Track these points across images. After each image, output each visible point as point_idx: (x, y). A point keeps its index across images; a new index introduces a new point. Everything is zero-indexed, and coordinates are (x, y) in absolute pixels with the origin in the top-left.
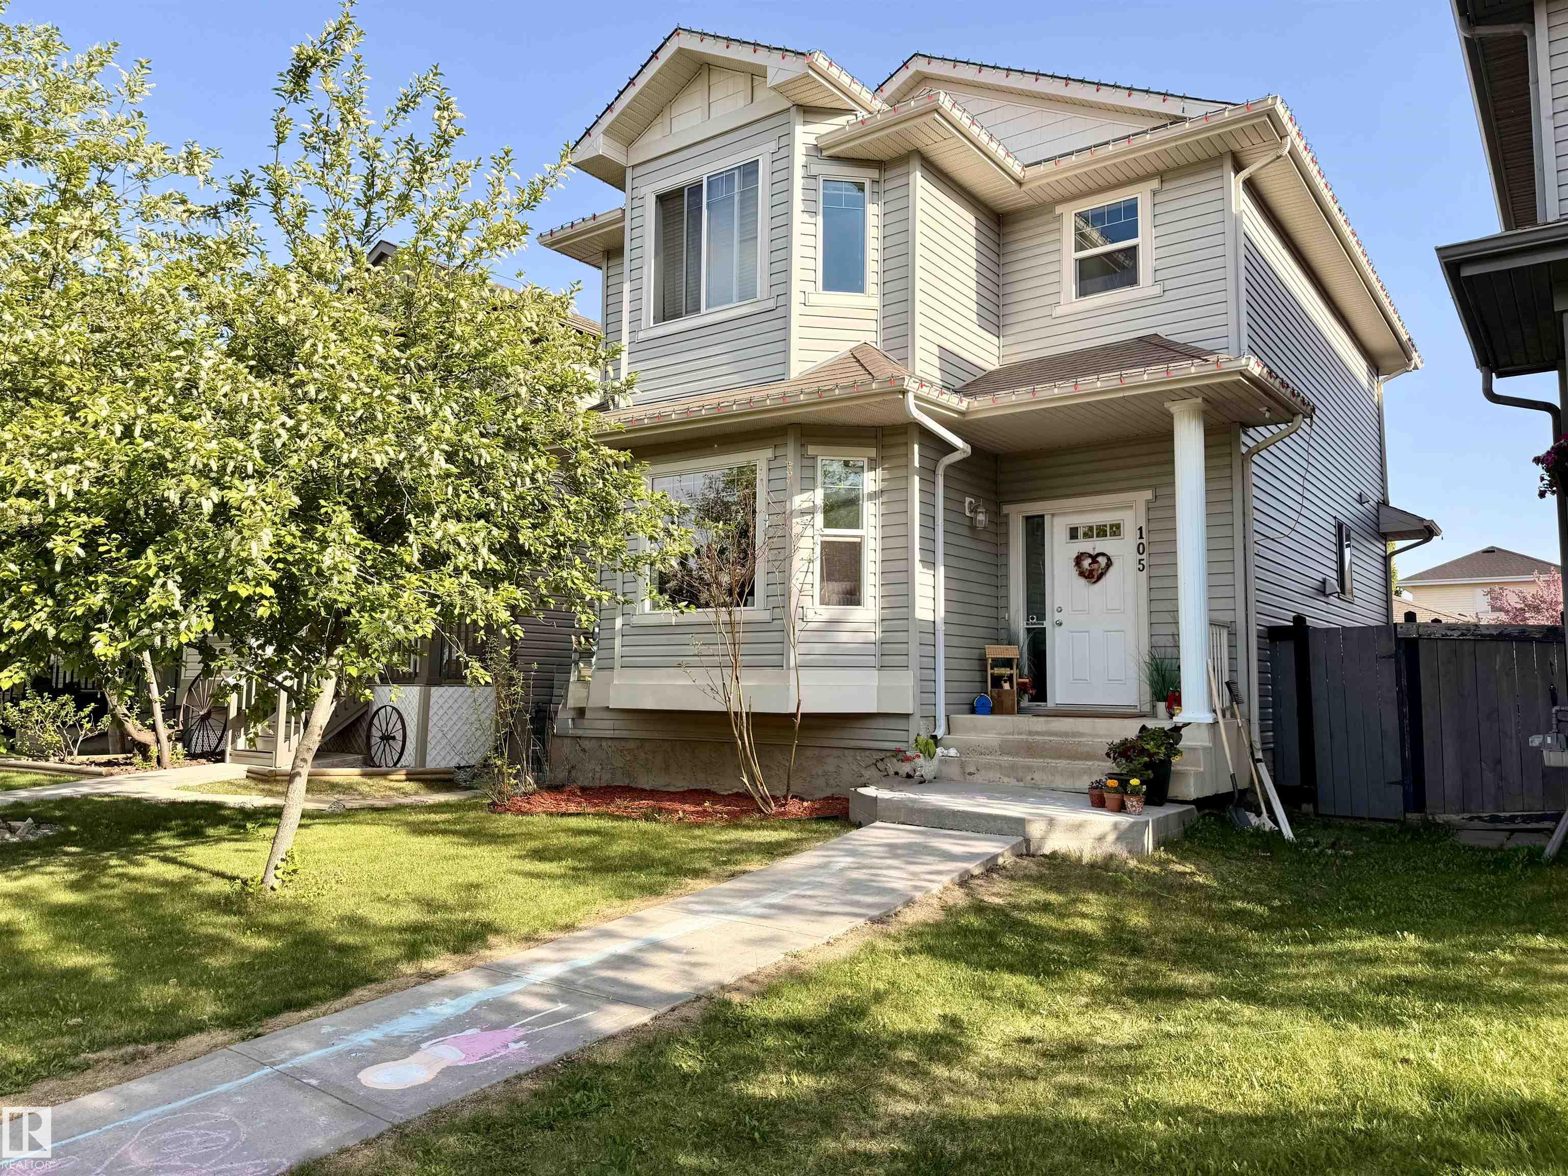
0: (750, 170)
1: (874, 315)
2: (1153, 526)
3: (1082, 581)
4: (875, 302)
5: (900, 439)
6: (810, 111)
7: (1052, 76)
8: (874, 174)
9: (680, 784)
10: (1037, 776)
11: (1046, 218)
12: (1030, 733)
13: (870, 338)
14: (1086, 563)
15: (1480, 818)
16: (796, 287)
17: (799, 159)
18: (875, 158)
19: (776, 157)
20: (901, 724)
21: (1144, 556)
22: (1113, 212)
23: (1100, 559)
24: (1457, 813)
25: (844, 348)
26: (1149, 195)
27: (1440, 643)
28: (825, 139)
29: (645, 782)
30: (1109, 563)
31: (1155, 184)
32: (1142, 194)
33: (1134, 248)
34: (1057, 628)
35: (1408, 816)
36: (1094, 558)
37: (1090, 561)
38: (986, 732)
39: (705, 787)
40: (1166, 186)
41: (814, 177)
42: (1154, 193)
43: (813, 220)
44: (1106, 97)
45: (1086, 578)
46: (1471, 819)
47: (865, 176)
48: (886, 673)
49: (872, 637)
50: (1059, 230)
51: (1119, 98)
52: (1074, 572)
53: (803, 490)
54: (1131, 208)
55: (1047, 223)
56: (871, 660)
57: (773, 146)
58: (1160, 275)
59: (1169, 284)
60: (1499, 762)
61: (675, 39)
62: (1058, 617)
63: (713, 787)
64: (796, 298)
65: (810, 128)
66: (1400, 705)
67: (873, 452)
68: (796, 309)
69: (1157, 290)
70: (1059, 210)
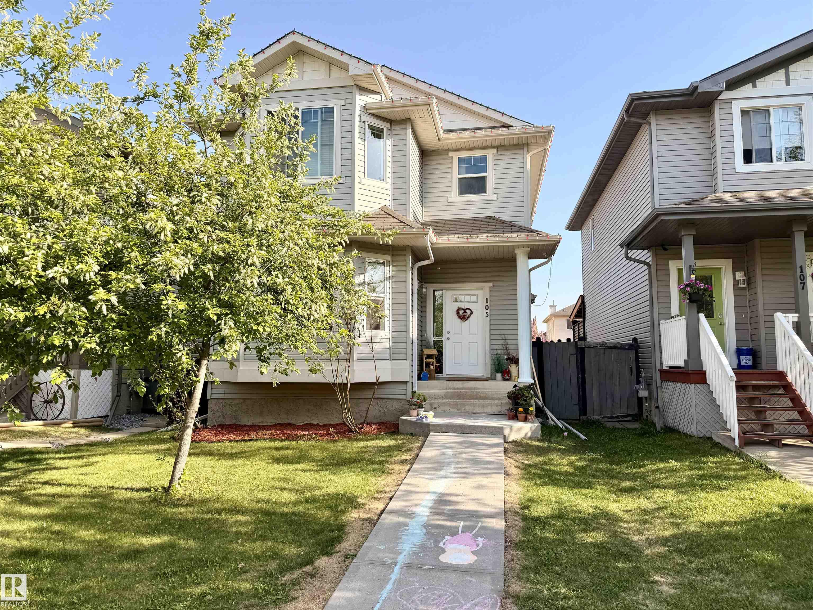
0: (329, 111)
1: (388, 192)
2: (492, 298)
3: (459, 320)
4: (389, 187)
5: (404, 253)
6: (363, 90)
7: (452, 93)
8: (389, 125)
9: (271, 421)
10: (467, 408)
11: (446, 157)
12: (454, 389)
13: (387, 203)
14: (461, 312)
15: (607, 417)
16: (357, 174)
17: (358, 113)
18: (390, 118)
19: (344, 108)
20: (403, 386)
21: (488, 311)
22: (476, 159)
23: (467, 311)
24: (598, 416)
25: (377, 207)
26: (492, 155)
27: (592, 350)
28: (370, 105)
29: (246, 421)
30: (472, 313)
31: (494, 151)
32: (489, 154)
33: (484, 178)
34: (448, 341)
35: (581, 417)
36: (465, 311)
37: (463, 311)
38: (433, 389)
39: (286, 421)
40: (499, 153)
41: (364, 122)
42: (494, 155)
43: (363, 143)
44: (476, 108)
45: (461, 319)
46: (603, 418)
47: (384, 126)
48: (394, 362)
49: (388, 346)
50: (451, 163)
51: (482, 110)
52: (456, 316)
53: (360, 274)
54: (484, 159)
55: (445, 159)
56: (387, 357)
57: (342, 102)
58: (497, 191)
59: (500, 195)
60: (613, 395)
61: (291, 36)
62: (448, 336)
63: (292, 422)
64: (357, 180)
65: (362, 97)
66: (578, 374)
67: (388, 257)
68: (357, 185)
69: (494, 197)
70: (451, 154)
